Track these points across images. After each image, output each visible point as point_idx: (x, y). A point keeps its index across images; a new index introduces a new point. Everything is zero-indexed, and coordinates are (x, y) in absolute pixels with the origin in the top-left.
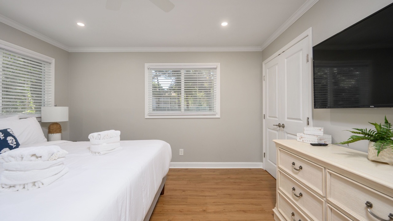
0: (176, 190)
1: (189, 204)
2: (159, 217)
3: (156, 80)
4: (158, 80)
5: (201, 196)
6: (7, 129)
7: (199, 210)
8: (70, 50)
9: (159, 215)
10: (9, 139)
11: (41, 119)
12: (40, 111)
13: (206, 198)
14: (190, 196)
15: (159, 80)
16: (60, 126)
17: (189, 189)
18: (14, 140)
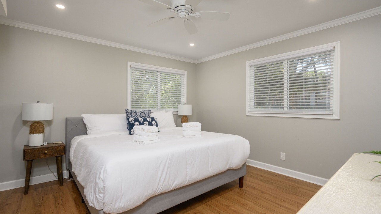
0: (256, 189)
1: (256, 204)
2: (224, 200)
3: (313, 69)
4: (315, 69)
5: (276, 203)
6: (153, 117)
7: (261, 212)
8: (196, 62)
9: (225, 199)
10: (153, 122)
11: (178, 113)
12: (177, 107)
13: (281, 207)
14: (264, 198)
15: (317, 69)
16: (187, 118)
17: (270, 193)
18: (155, 123)
